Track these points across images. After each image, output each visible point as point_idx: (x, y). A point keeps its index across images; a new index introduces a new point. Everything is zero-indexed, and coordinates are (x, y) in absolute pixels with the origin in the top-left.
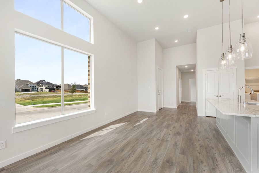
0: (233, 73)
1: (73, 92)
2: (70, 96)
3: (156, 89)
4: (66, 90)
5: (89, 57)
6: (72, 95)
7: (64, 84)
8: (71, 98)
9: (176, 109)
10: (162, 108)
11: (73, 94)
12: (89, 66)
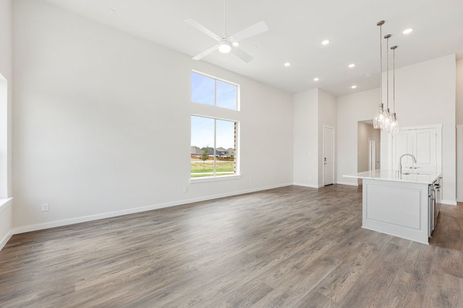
0: (436, 134)
1: (205, 159)
2: (201, 164)
3: (320, 156)
4: (194, 156)
5: (235, 124)
6: (204, 163)
7: (192, 147)
8: (202, 168)
9: (357, 187)
10: (332, 184)
11: (206, 162)
12: (235, 132)
